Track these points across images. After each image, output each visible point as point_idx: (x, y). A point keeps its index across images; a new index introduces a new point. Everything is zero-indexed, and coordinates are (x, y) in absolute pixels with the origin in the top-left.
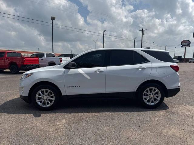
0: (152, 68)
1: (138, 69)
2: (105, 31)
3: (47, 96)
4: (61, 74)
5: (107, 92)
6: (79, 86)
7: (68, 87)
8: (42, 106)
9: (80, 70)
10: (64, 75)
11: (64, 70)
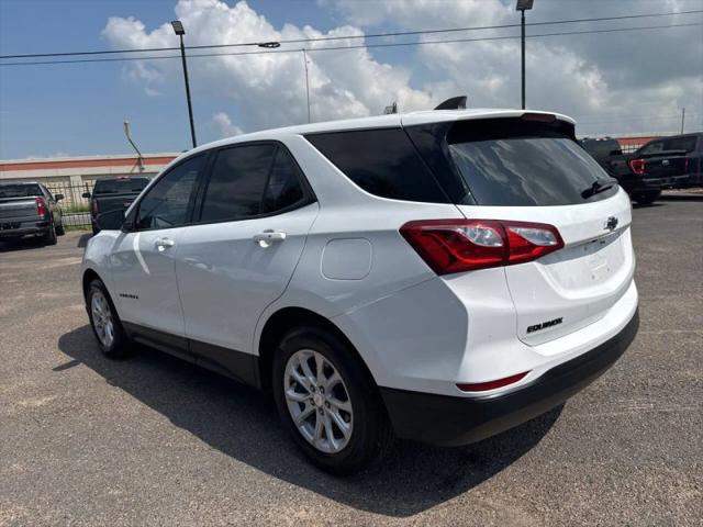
0: (309, 239)
1: (256, 241)
6: (137, 298)
7: (121, 295)
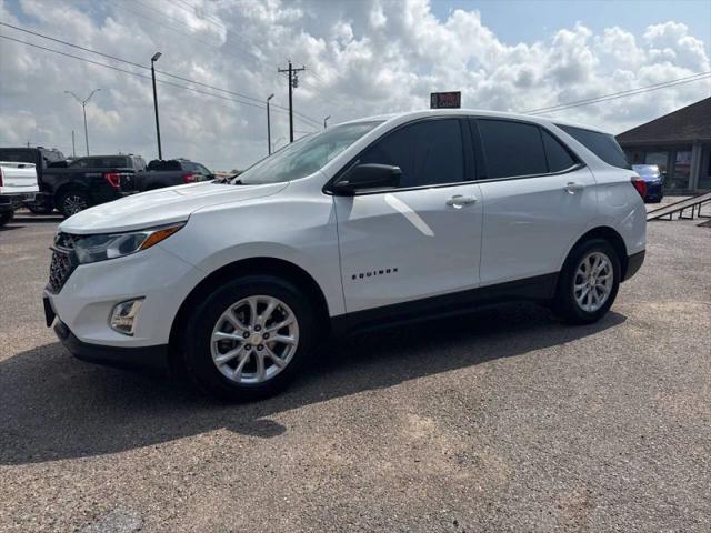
0: (597, 186)
2: (158, 55)
3: (265, 330)
4: (323, 219)
5: (482, 285)
6: (395, 270)
7: (354, 277)
8: (243, 380)
9: (394, 201)
10: (336, 227)
11: (329, 200)
